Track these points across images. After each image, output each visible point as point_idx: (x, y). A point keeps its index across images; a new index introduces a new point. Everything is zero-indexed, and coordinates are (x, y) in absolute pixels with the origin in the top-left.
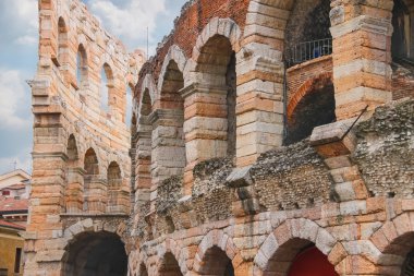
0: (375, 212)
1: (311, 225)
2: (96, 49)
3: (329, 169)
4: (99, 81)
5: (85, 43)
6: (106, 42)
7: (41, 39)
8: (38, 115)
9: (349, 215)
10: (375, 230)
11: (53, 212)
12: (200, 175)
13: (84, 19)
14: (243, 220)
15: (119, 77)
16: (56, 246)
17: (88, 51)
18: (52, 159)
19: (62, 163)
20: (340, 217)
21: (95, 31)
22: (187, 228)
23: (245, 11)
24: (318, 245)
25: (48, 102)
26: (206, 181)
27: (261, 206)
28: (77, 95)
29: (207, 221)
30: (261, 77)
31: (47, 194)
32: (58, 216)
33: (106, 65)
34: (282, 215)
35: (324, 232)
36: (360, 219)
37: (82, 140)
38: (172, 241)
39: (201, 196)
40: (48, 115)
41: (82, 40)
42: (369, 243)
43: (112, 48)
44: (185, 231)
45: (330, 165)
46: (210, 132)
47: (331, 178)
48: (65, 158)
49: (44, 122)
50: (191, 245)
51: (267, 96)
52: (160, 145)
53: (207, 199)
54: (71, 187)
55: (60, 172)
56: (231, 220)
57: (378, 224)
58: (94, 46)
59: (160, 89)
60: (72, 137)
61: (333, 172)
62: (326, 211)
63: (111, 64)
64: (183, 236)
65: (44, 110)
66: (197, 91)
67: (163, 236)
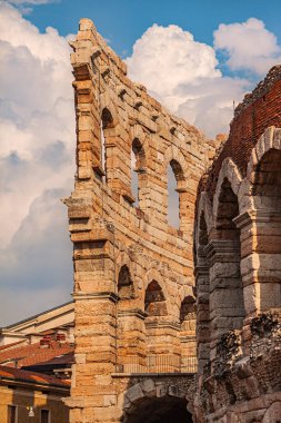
4: (165, 185)
5: (142, 137)
6: (173, 131)
7: (78, 143)
8: (78, 245)
11: (103, 371)
12: (258, 332)
13: (139, 104)
16: (109, 417)
17: (145, 146)
18: (97, 302)
19: (110, 307)
21: (154, 118)
22: (248, 399)
25: (88, 227)
26: (264, 339)
28: (132, 210)
29: (270, 390)
31: (95, 348)
32: (109, 377)
33: (174, 163)
37: (139, 271)
38: (233, 414)
39: (260, 358)
40: (90, 242)
41: (137, 132)
43: (181, 138)
44: (246, 402)
46: (273, 274)
48: (114, 298)
49: (86, 252)
50: (254, 420)
52: (218, 288)
53: (267, 363)
54: (128, 335)
55: (108, 318)
58: (155, 139)
59: (215, 214)
60: (125, 269)
63: (181, 160)
64: (245, 408)
65: (85, 237)
66: (252, 220)
67: (224, 408)
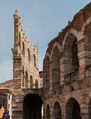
2: (26, 44)
5: (24, 41)
6: (29, 42)
15: (31, 52)
16: (21, 98)
17: (24, 43)
22: (81, 89)
25: (18, 55)
28: (23, 55)
33: (28, 49)
37: (25, 68)
40: (17, 59)
46: (89, 56)
49: (16, 61)
50: (84, 95)
52: (64, 63)
64: (79, 92)
65: (17, 58)
66: (84, 41)
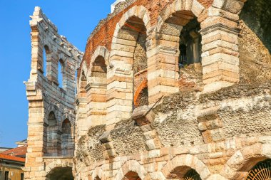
0: (164, 156)
1: (137, 163)
3: (143, 132)
8: (31, 102)
9: (152, 158)
10: (164, 166)
11: (39, 156)
12: (91, 136)
13: (63, 45)
14: (108, 161)
16: (41, 175)
17: (66, 62)
18: (38, 126)
20: (149, 159)
23: (110, 42)
24: (139, 175)
25: (34, 94)
26: (93, 139)
27: (117, 153)
28: (58, 88)
29: (95, 162)
30: (118, 79)
31: (36, 146)
34: (125, 158)
35: (142, 167)
36: (158, 159)
37: (60, 114)
39: (91, 148)
40: (36, 101)
41: (62, 56)
42: (161, 173)
45: (143, 130)
46: (99, 111)
47: (144, 137)
48: (46, 125)
49: (34, 105)
50: (89, 175)
51: (122, 90)
53: (93, 149)
55: (42, 133)
56: (104, 162)
57: (165, 162)
58: (70, 59)
60: (52, 113)
61: (145, 134)
62: (142, 155)
66: (91, 87)
